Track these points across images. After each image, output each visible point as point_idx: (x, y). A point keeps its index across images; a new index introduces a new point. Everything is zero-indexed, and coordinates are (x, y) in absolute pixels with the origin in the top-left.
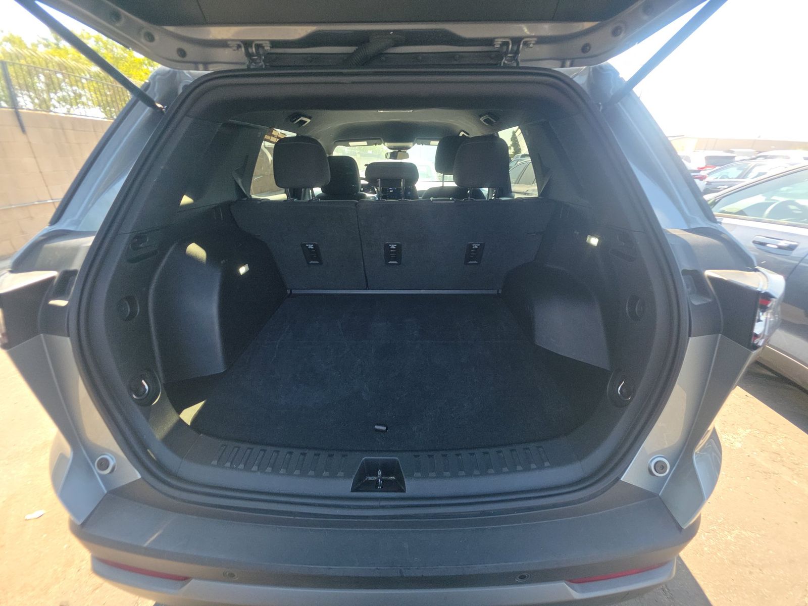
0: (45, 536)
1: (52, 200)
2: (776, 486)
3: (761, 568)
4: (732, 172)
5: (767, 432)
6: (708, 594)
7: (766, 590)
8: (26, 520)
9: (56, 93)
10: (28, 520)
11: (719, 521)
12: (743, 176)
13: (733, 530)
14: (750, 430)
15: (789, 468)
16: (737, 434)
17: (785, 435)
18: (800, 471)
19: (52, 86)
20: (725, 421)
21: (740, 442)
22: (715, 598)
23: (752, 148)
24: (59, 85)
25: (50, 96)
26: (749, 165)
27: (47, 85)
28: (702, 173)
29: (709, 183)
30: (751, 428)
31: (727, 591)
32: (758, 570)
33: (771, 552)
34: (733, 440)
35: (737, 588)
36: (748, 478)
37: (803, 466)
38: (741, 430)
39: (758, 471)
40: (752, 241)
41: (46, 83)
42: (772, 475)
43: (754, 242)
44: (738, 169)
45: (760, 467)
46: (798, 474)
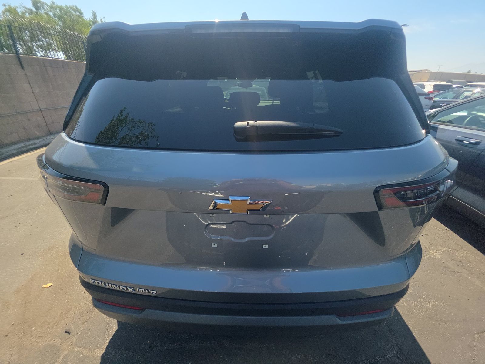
0: (55, 295)
1: (40, 109)
2: (458, 279)
3: (446, 322)
4: (450, 95)
5: (456, 250)
6: (414, 334)
7: (448, 334)
8: (43, 288)
9: (36, 43)
10: (44, 288)
11: (423, 296)
12: (457, 97)
13: (431, 301)
14: (446, 248)
15: (467, 270)
16: (438, 250)
17: (466, 252)
18: (473, 271)
19: (34, 38)
20: (432, 243)
21: (440, 255)
22: (418, 336)
23: (464, 80)
24: (38, 37)
25: (32, 44)
26: (461, 91)
27: (31, 37)
28: (431, 96)
29: (435, 102)
30: (447, 248)
31: (425, 333)
32: (444, 323)
33: (452, 314)
34: (435, 253)
35: (431, 332)
36: (442, 274)
37: (475, 269)
38: (440, 248)
39: (449, 271)
40: (455, 139)
41: (30, 37)
42: (456, 273)
43: (456, 140)
44: (453, 93)
45: (450, 269)
46: (472, 273)
